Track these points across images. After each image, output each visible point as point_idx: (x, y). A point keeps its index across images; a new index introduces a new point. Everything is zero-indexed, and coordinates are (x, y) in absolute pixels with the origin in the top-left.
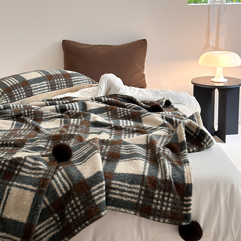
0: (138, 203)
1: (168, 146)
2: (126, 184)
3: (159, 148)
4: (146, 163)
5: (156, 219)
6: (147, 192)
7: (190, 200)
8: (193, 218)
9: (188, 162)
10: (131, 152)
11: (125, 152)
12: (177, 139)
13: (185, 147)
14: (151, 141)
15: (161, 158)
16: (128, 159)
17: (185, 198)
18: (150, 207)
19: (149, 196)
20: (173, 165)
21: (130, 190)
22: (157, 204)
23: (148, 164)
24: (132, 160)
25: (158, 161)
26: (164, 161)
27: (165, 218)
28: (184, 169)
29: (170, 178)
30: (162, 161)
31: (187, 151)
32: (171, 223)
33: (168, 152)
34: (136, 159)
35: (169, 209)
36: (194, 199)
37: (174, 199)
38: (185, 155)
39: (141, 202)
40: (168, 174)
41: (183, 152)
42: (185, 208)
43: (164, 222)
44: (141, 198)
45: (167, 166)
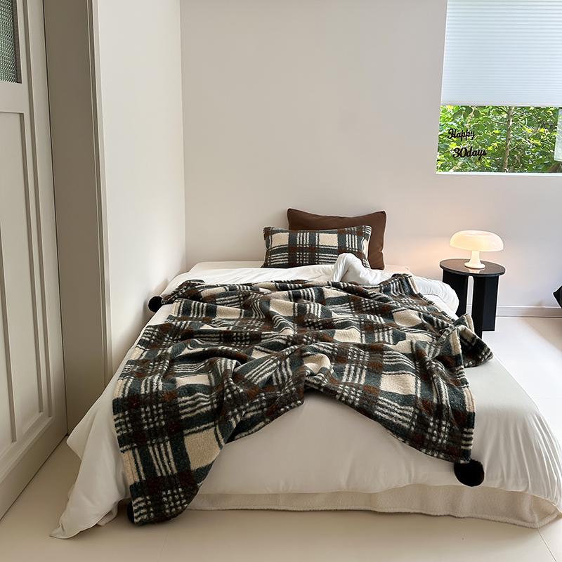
0: (410, 429)
1: (439, 359)
2: (396, 405)
3: (430, 362)
4: (416, 379)
5: (430, 453)
6: (421, 417)
7: (472, 433)
8: (473, 456)
9: (467, 383)
10: (396, 361)
11: (388, 362)
12: (450, 350)
13: (461, 363)
14: (417, 351)
15: (435, 375)
16: (393, 372)
17: (465, 430)
18: (424, 437)
19: (422, 422)
20: (448, 385)
21: (401, 412)
22: (432, 435)
23: (419, 382)
24: (398, 374)
25: (431, 378)
26: (438, 380)
27: (440, 451)
28: (463, 392)
29: (447, 403)
30: (435, 380)
31: (463, 367)
32: (446, 459)
33: (441, 367)
34: (404, 373)
35: (445, 441)
36: (476, 432)
37: (450, 430)
38: (461, 373)
39: (413, 429)
40: (444, 398)
41: (458, 368)
42: (464, 442)
43: (438, 457)
44: (414, 423)
45: (442, 387)
